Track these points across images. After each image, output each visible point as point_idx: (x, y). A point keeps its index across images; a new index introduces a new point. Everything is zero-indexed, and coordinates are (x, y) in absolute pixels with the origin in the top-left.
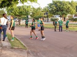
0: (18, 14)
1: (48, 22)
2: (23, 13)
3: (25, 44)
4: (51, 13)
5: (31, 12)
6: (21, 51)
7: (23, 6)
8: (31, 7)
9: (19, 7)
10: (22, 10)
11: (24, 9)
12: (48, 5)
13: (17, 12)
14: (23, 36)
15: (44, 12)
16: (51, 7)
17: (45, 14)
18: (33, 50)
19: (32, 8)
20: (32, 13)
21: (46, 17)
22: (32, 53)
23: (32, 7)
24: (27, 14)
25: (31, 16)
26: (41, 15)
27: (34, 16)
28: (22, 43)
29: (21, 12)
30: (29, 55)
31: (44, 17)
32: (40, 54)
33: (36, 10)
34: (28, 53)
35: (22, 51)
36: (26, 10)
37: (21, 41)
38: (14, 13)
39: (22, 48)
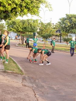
0: (21, 30)
1: (61, 42)
2: (28, 29)
3: (23, 68)
4: (64, 30)
5: (38, 28)
6: (15, 76)
7: (28, 20)
8: (39, 22)
9: (23, 20)
10: (27, 24)
11: (29, 23)
12: (60, 19)
13: (20, 28)
14: (24, 58)
15: (56, 28)
16: (64, 22)
17: (57, 32)
18: (31, 76)
19: (40, 24)
20: (40, 29)
21: (58, 36)
22: (29, 79)
23: (41, 21)
24: (33, 30)
25: (38, 33)
26: (51, 33)
27: (42, 33)
28: (19, 66)
29: (25, 28)
30: (24, 81)
31: (56, 36)
32: (39, 82)
33: (46, 26)
34: (24, 79)
35: (16, 76)
36: (32, 25)
37: (18, 64)
38: (16, 29)
39: (18, 72)
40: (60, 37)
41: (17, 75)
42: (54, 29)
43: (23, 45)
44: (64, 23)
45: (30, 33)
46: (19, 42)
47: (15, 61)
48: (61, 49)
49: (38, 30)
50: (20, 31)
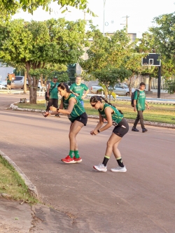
0: (28, 56)
1: (159, 95)
2: (50, 53)
3: (35, 181)
4: (169, 57)
5: (85, 49)
6: (7, 208)
7: (50, 23)
8: (87, 28)
9: (34, 23)
10: (48, 38)
11: (53, 34)
12: (157, 20)
13: (25, 48)
14: (37, 149)
15: (144, 50)
16: (171, 29)
17: (145, 61)
18: (62, 207)
19: (89, 34)
20: (89, 53)
21: (151, 76)
22: (56, 218)
23: (92, 27)
24: (67, 56)
25: (83, 66)
26: (128, 66)
27: (96, 66)
28: (23, 176)
29: (41, 49)
30: (40, 224)
31: (144, 74)
32: (87, 226)
33: (109, 41)
34: (38, 217)
35: (13, 208)
36: (65, 38)
37: (18, 170)
38: (11, 52)
39: (19, 195)
40: (158, 77)
41: (15, 203)
42: (137, 54)
43: (33, 106)
44: (170, 33)
45: (57, 66)
46: (23, 97)
47: (7, 158)
48: (160, 119)
49: (85, 57)
50: (24, 60)
